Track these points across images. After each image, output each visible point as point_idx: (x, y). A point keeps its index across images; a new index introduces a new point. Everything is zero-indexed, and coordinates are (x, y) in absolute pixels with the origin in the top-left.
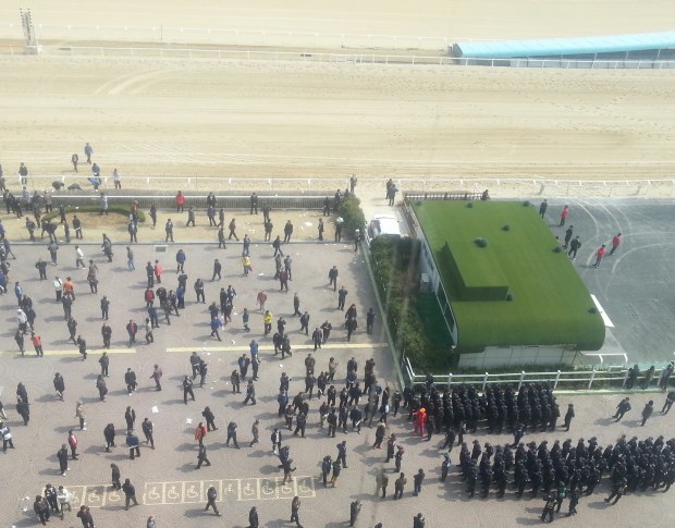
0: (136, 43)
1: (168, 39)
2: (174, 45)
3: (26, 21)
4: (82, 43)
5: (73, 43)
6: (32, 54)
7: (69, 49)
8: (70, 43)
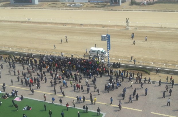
0: (154, 27)
1: (163, 26)
2: (165, 28)
3: (127, 21)
4: (140, 27)
5: (138, 27)
6: (127, 29)
7: (137, 28)
8: (137, 27)
